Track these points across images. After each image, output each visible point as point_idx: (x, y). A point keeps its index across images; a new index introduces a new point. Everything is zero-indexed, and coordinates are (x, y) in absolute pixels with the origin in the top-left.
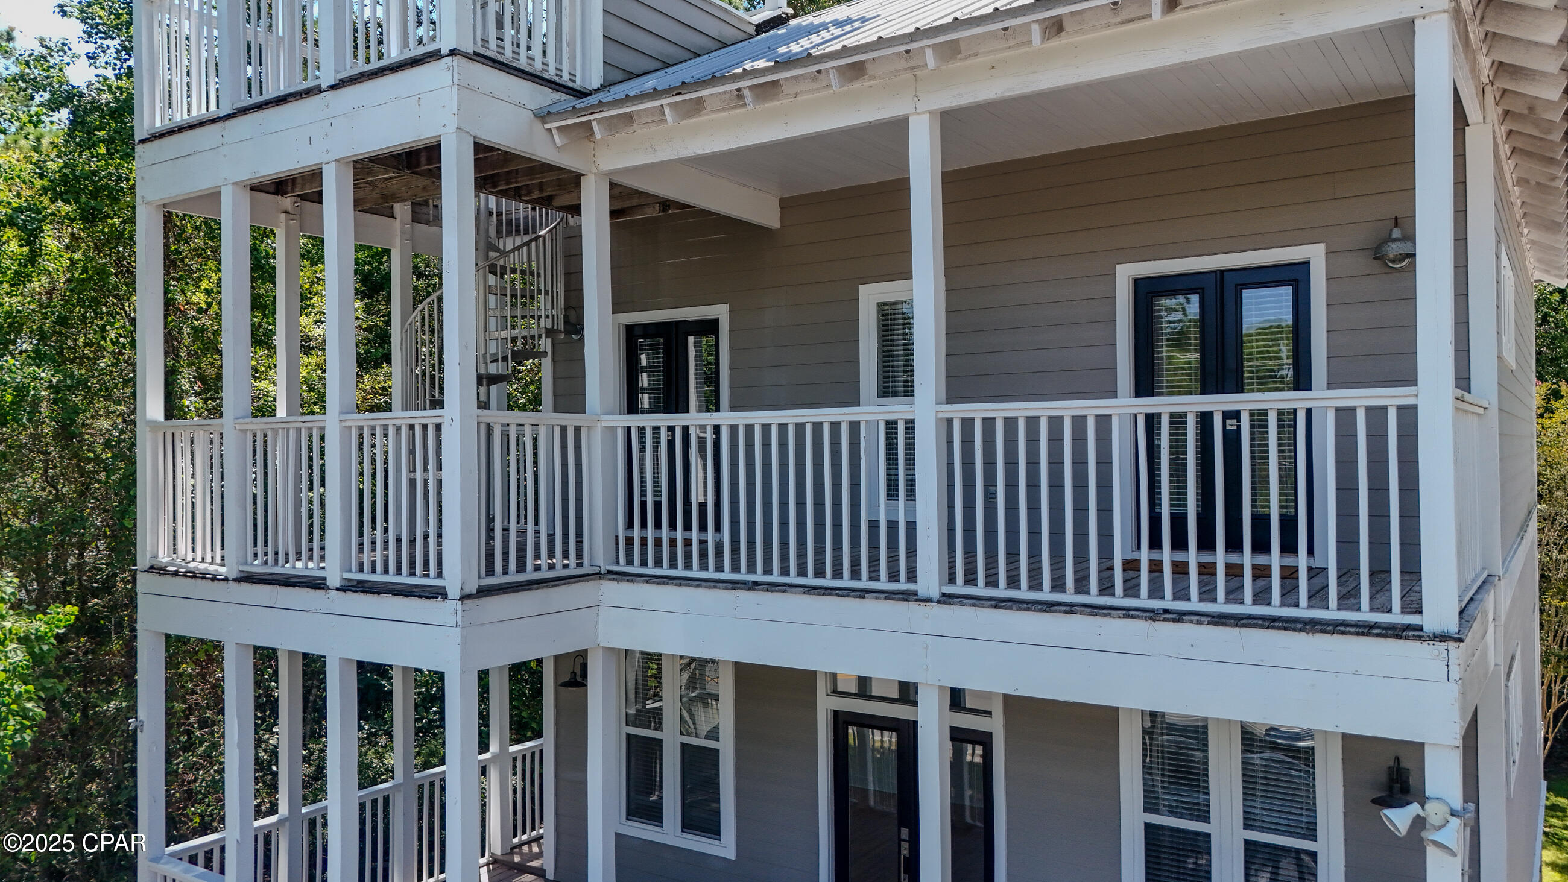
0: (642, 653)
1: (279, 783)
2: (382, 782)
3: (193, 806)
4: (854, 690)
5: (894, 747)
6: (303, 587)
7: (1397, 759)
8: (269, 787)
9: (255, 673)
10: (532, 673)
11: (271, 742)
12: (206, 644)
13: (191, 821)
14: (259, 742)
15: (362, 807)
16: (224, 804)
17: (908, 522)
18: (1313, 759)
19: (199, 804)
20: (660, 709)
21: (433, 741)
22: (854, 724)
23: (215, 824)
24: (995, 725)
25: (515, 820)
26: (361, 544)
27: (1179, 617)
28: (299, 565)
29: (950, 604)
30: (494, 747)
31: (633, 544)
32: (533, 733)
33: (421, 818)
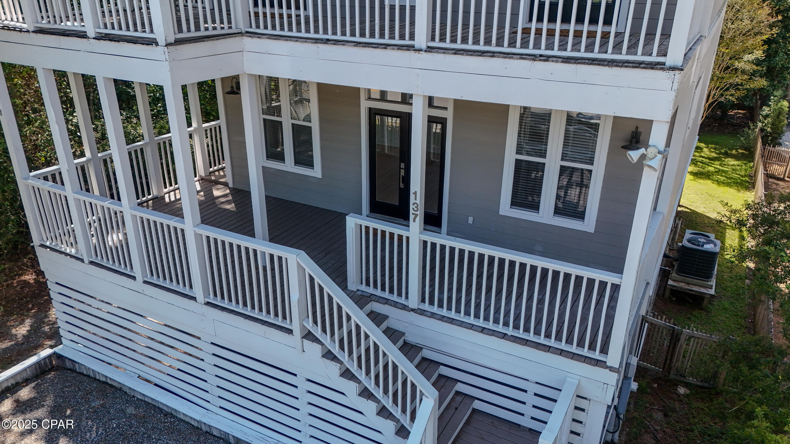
0: (268, 77)
1: (83, 141)
2: (138, 141)
3: (39, 152)
4: (378, 97)
5: (398, 125)
6: (74, 36)
7: (637, 127)
8: (78, 143)
9: (57, 84)
10: (210, 86)
11: (74, 121)
12: (26, 68)
13: (40, 159)
14: (67, 121)
15: (130, 153)
16: (56, 152)
17: (411, 6)
18: (598, 128)
19: (42, 151)
20: (280, 106)
21: (161, 121)
22: (378, 114)
23: (53, 161)
24: (449, 115)
25: (210, 160)
26: (103, 12)
27: (547, 58)
28: (69, 23)
29: (431, 52)
30: (194, 125)
31: (259, 17)
32: (214, 117)
33: (161, 159)
